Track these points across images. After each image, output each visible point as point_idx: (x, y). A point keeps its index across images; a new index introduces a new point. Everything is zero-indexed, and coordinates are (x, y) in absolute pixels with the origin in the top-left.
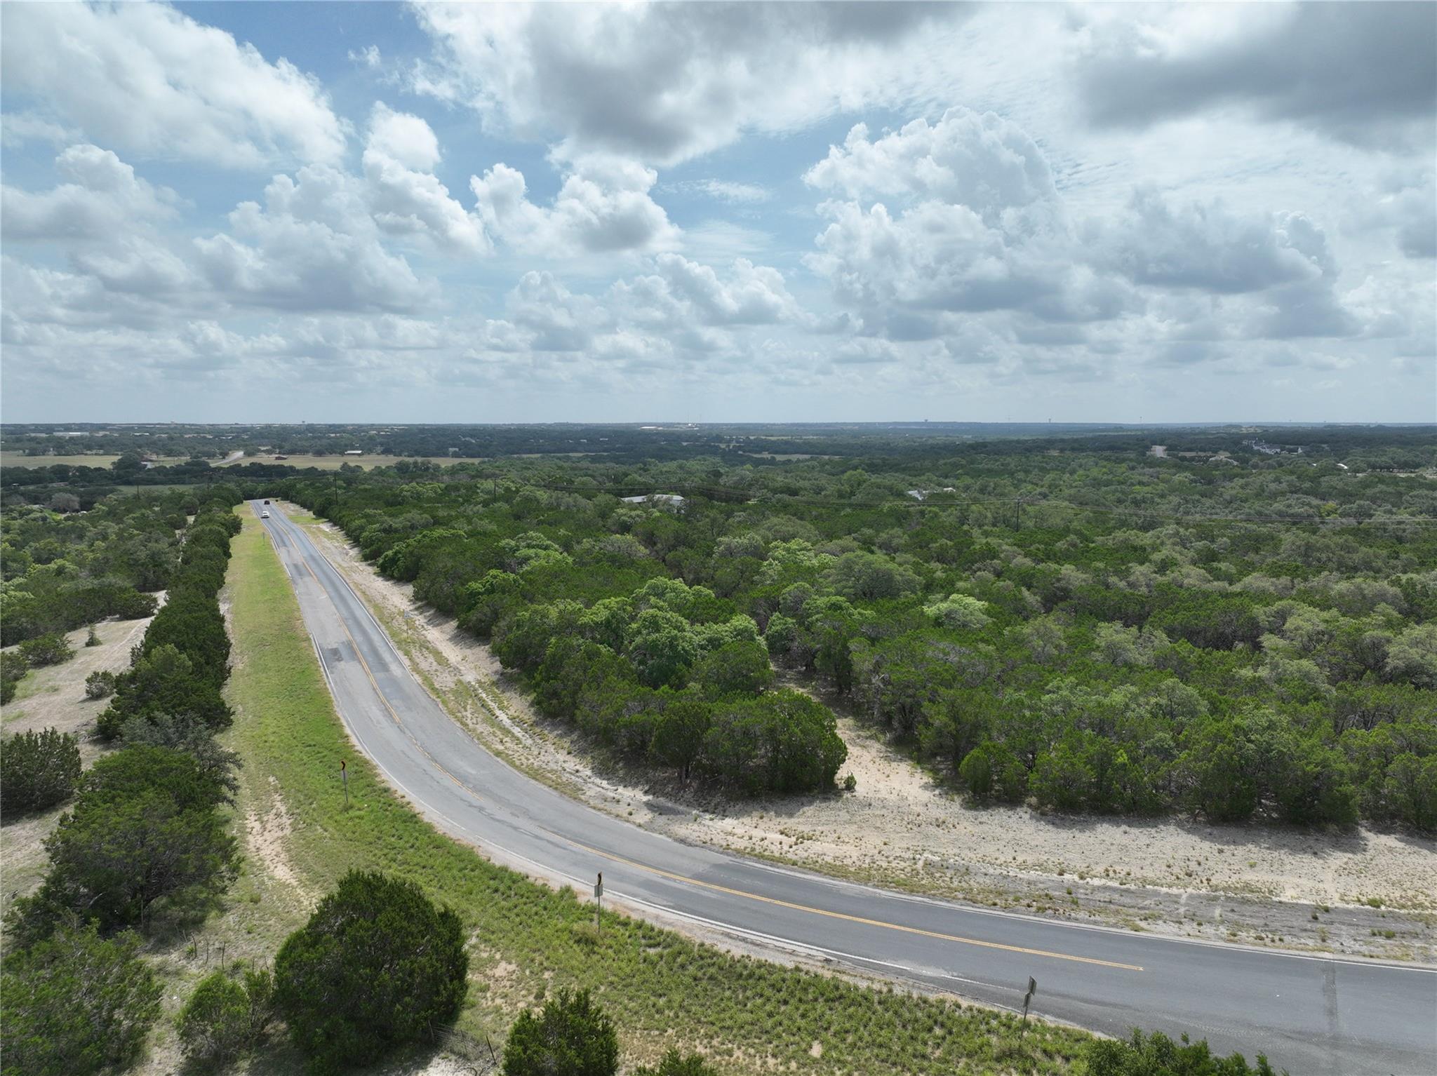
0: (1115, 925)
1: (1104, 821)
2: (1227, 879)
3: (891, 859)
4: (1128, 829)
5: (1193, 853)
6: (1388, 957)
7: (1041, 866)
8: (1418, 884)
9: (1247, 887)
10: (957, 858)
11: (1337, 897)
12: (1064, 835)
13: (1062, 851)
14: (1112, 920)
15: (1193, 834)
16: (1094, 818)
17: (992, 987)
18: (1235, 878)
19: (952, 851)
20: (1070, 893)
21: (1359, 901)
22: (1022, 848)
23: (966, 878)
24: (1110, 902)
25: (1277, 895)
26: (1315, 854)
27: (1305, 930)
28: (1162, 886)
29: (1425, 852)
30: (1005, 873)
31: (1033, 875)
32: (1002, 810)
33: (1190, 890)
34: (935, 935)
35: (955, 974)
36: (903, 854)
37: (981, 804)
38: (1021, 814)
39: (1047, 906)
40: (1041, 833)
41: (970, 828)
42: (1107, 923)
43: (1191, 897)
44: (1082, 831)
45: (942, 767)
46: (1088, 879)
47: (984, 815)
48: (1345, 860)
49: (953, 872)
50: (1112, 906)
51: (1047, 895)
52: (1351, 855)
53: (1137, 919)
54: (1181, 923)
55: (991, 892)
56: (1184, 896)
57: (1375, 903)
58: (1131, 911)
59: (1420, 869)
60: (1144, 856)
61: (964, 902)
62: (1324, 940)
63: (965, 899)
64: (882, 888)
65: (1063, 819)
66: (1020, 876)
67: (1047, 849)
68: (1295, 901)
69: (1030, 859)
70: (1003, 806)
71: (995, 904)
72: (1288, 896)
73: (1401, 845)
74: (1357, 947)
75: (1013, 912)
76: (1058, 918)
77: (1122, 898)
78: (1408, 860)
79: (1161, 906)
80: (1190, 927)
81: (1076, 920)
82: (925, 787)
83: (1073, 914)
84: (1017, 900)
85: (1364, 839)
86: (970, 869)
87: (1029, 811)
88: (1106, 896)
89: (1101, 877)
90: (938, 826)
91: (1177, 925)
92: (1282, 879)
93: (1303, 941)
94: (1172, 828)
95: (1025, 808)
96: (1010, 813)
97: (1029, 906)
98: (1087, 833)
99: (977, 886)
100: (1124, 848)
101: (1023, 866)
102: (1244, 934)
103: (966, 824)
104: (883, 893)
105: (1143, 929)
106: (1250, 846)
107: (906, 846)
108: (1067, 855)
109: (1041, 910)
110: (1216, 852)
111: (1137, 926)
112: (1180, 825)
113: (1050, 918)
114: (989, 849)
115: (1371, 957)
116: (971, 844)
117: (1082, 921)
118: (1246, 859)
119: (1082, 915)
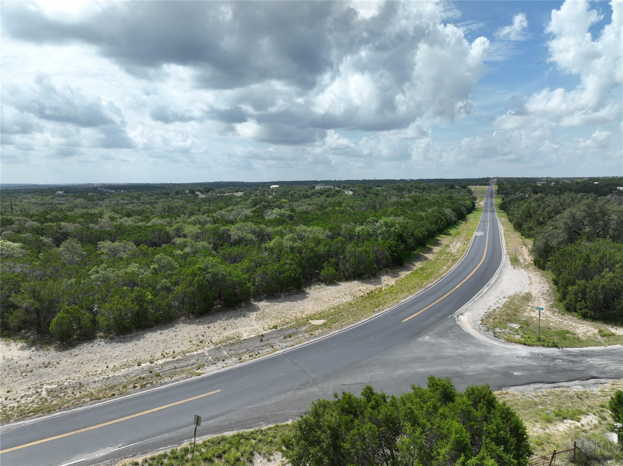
0: (187, 378)
1: (147, 332)
2: (218, 338)
3: (18, 399)
4: (161, 331)
5: (197, 332)
6: (297, 344)
7: (125, 366)
8: (283, 315)
9: (228, 338)
10: (69, 380)
11: (262, 329)
12: (130, 345)
13: (133, 354)
14: (184, 376)
15: (193, 324)
16: (141, 332)
17: (150, 440)
18: (221, 336)
19: (63, 378)
20: (151, 372)
21: (270, 328)
22: (109, 360)
23: (83, 389)
24: (175, 368)
25: (242, 337)
26: (244, 316)
27: (263, 346)
28: (193, 352)
29: (277, 303)
30: (106, 377)
31: (123, 371)
32: (85, 345)
33: (206, 349)
34: (88, 429)
35: (120, 445)
36: (27, 393)
37: (69, 346)
38: (98, 343)
39: (145, 383)
40: (116, 349)
41: (70, 361)
42: (182, 378)
43: (209, 351)
44: (138, 340)
45: (29, 334)
46: (155, 362)
47: (75, 351)
48: (256, 315)
49: (72, 389)
50: (177, 370)
51: (140, 378)
52: (256, 312)
53: (194, 370)
54: (215, 364)
55: (106, 389)
56: (206, 352)
57: (275, 327)
58: (189, 368)
59: (280, 310)
60: (176, 341)
61: (92, 402)
62: (272, 347)
63: (91, 400)
64: (23, 419)
65: (124, 338)
66: (116, 375)
67: (124, 356)
68: (249, 337)
69: (117, 364)
70: (85, 342)
71: (114, 395)
72: (245, 336)
73: (269, 303)
74: (284, 345)
75: (127, 394)
76: (155, 387)
77: (179, 364)
78: (274, 308)
79: (200, 361)
80: (220, 364)
81: (166, 383)
82: (23, 348)
83: (162, 381)
84: (125, 387)
85: (255, 305)
86: (82, 382)
87: (103, 340)
88: (171, 366)
89: (161, 359)
90: (46, 367)
91: (214, 365)
92: (238, 330)
93: (266, 350)
94: (181, 325)
95: (99, 340)
96: (91, 344)
97: (135, 387)
98: (142, 340)
99: (93, 390)
100: (164, 341)
101: (115, 369)
102: (244, 357)
103: (65, 359)
104: (26, 422)
105: (202, 374)
106: (219, 321)
107: (27, 387)
108: (137, 354)
109: (143, 387)
110: (207, 328)
111: (198, 373)
112: (184, 322)
113: (151, 388)
114: (89, 368)
115: (292, 346)
116: (75, 369)
117: (169, 383)
118: (221, 327)
119: (167, 380)
